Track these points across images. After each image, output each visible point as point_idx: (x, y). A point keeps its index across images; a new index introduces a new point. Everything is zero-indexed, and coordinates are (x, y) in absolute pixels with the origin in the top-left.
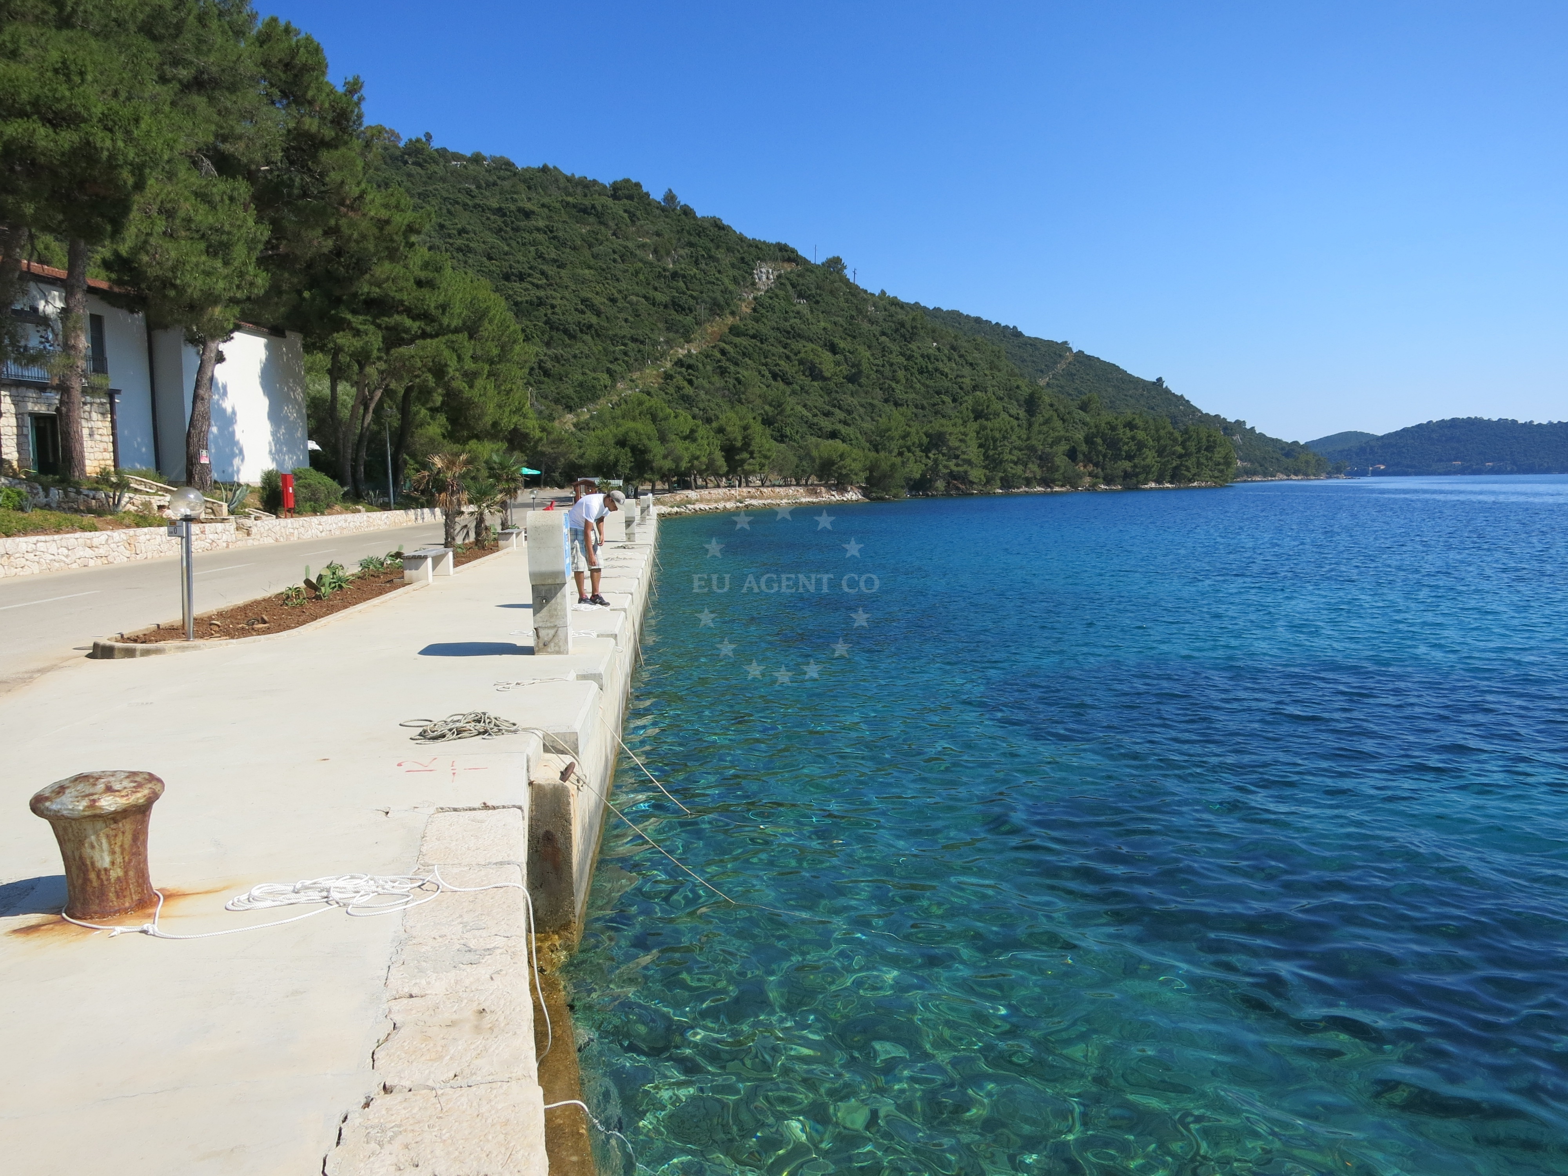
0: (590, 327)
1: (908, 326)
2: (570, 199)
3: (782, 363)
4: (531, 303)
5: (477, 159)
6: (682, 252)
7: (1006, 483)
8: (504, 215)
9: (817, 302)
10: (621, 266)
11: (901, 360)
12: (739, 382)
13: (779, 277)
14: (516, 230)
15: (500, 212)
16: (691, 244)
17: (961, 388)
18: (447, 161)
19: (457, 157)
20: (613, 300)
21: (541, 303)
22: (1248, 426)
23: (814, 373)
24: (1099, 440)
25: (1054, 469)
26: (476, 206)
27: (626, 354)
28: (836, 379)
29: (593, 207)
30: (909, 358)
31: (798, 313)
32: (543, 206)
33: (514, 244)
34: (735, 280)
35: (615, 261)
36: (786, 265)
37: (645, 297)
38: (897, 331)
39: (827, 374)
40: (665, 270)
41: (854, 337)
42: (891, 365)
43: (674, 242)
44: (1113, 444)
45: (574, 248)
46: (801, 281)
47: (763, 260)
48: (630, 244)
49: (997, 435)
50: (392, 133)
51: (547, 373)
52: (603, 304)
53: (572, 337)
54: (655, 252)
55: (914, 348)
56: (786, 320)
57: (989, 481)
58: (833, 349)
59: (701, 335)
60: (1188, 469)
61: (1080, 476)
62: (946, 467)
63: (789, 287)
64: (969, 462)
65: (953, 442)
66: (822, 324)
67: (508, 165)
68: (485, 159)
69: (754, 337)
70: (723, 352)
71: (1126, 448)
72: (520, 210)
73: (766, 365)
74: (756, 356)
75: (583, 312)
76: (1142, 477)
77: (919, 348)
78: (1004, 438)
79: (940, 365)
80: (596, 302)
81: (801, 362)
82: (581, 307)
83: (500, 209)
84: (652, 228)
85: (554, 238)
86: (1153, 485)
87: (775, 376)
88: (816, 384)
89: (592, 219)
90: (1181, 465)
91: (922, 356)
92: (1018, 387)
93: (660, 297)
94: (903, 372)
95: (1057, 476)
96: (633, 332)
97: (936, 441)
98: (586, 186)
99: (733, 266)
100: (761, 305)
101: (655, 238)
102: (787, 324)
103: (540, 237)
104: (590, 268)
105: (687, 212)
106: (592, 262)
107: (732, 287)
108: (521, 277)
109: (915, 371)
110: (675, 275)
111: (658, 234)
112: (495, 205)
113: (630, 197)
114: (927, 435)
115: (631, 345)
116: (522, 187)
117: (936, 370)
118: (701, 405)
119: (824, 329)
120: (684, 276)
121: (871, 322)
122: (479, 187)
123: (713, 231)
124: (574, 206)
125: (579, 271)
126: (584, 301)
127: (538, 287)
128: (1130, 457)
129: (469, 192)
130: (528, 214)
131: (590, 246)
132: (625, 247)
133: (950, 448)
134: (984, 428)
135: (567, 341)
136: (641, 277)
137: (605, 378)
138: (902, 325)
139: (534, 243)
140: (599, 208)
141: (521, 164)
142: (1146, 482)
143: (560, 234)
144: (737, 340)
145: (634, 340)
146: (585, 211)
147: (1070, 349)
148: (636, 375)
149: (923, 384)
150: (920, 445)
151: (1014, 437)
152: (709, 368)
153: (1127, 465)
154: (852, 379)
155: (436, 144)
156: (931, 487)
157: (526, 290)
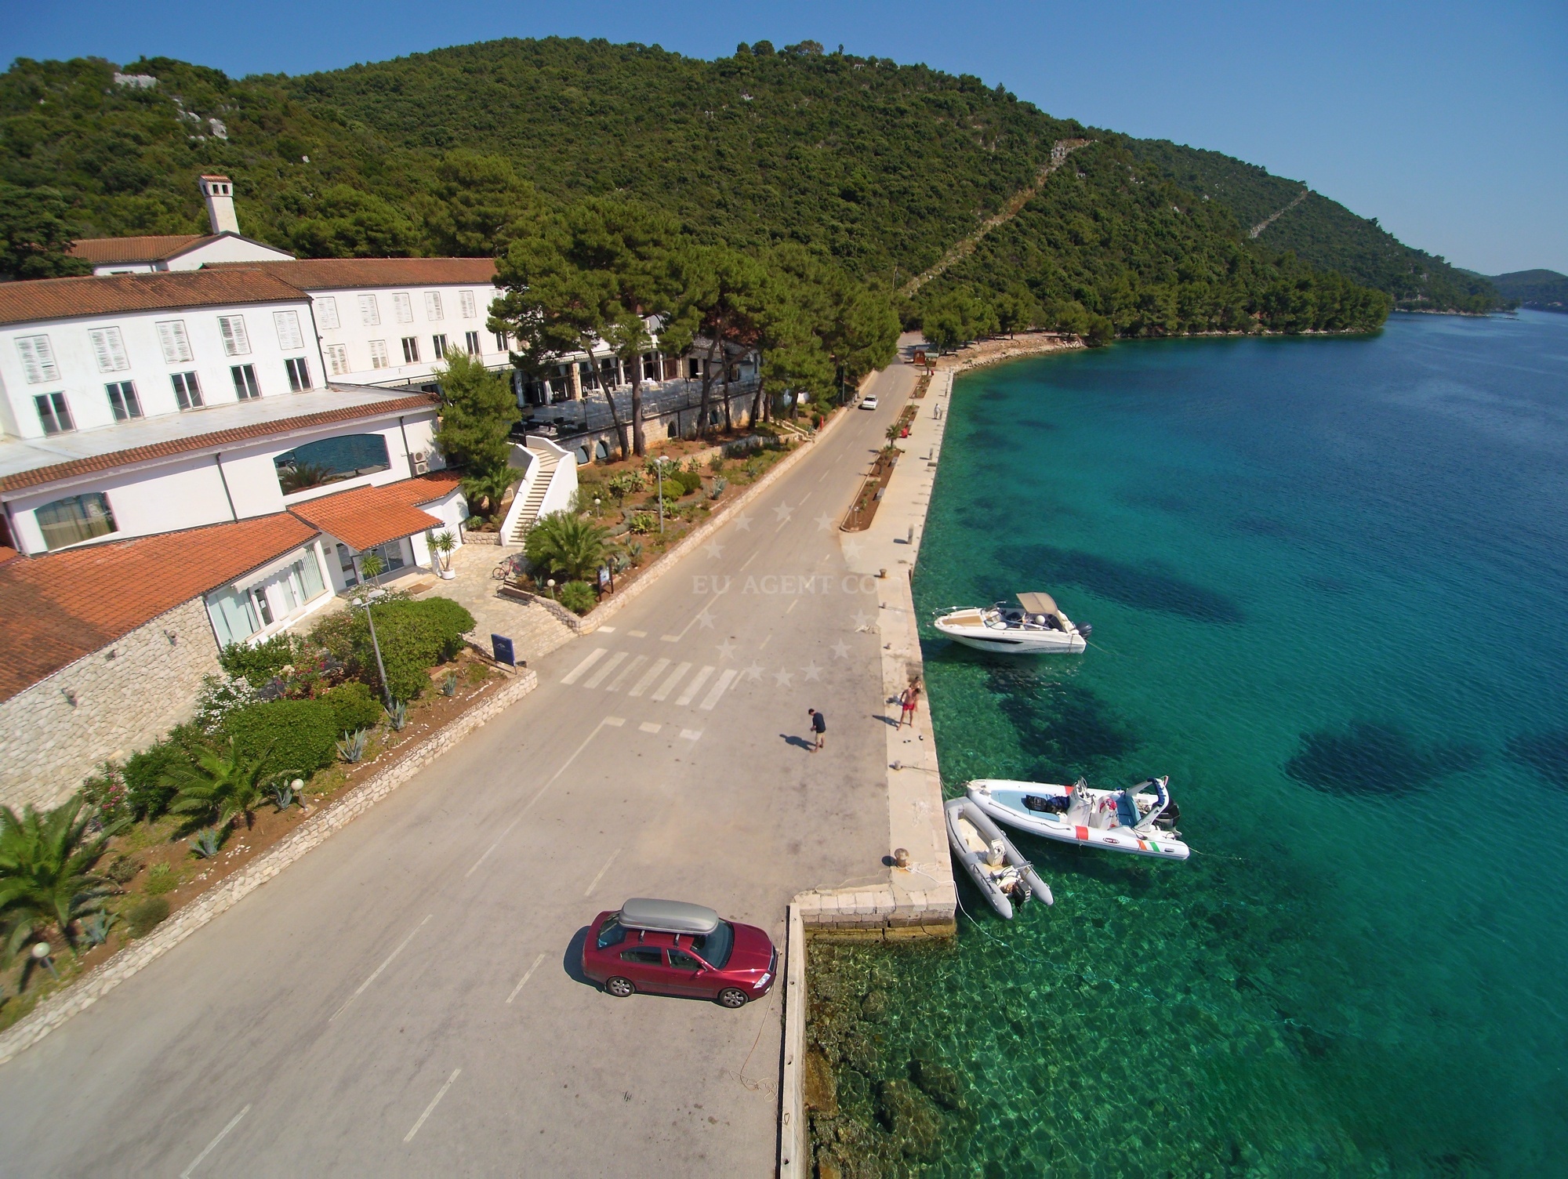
0: (934, 209)
1: (1157, 195)
2: (931, 96)
3: (1056, 232)
4: (899, 192)
5: (872, 62)
6: (1003, 138)
7: (1194, 328)
8: (887, 114)
9: (1093, 176)
10: (960, 153)
11: (1145, 226)
12: (1024, 249)
13: (1069, 155)
14: (894, 126)
15: (885, 111)
16: (1010, 132)
17: (1183, 249)
18: (852, 65)
19: (858, 60)
20: (951, 186)
21: (905, 192)
22: (1445, 262)
23: (1077, 239)
24: (1273, 298)
25: (1232, 318)
26: (870, 107)
27: (954, 231)
28: (1092, 245)
29: (946, 102)
30: (1151, 224)
31: (1076, 187)
32: (913, 104)
33: (891, 138)
34: (1036, 161)
35: (955, 149)
36: (1076, 142)
37: (972, 181)
38: (1147, 199)
39: (1086, 241)
40: (989, 154)
41: (1114, 206)
42: (1136, 230)
43: (998, 128)
44: (1283, 302)
45: (930, 139)
46: (1084, 158)
47: (1060, 140)
48: (968, 134)
49: (1193, 296)
50: (818, 45)
51: (905, 248)
52: (944, 190)
53: (922, 218)
54: (984, 138)
55: (1157, 214)
56: (1067, 193)
57: (1180, 326)
58: (1096, 217)
59: (1006, 208)
60: (1341, 321)
61: (1252, 324)
62: (1149, 319)
63: (1074, 165)
64: (1166, 316)
65: (1159, 302)
66: (1093, 196)
67: (889, 65)
68: (877, 61)
69: (1040, 211)
70: (1018, 225)
71: (1293, 304)
72: (898, 109)
73: (1045, 234)
74: (1040, 226)
75: (931, 197)
76: (1300, 327)
77: (1161, 214)
78: (1198, 297)
79: (1173, 229)
80: (940, 189)
81: (1069, 232)
82: (930, 193)
83: (885, 109)
84: (984, 117)
85: (918, 132)
86: (1309, 331)
87: (1050, 243)
88: (1077, 248)
89: (944, 112)
90: (1336, 317)
91: (1161, 222)
92: (1229, 247)
93: (982, 180)
94: (1143, 236)
95: (1234, 324)
96: (960, 212)
97: (1146, 302)
98: (942, 79)
99: (1037, 147)
100: (1051, 182)
101: (986, 126)
102: (1066, 197)
103: (909, 132)
104: (939, 157)
105: (1011, 98)
106: (941, 151)
107: (1032, 166)
108: (895, 169)
109: (1152, 235)
110: (995, 158)
111: (988, 122)
112: (882, 105)
113: (972, 90)
114: (1141, 296)
115: (959, 223)
116: (900, 86)
117: (1169, 233)
118: (996, 271)
119: (1093, 201)
120: (1001, 159)
121: (1131, 192)
122: (871, 88)
123: (1027, 117)
124: (934, 101)
125: (932, 160)
126: (932, 188)
127: (904, 177)
128: (1295, 311)
129: (865, 94)
130: (902, 112)
131: (941, 136)
132: (964, 137)
133: (1155, 306)
134: (1185, 290)
135: (920, 221)
136: (972, 162)
137: (938, 250)
138: (1153, 194)
139: (905, 138)
140: (950, 103)
141: (899, 63)
142: (1304, 329)
143: (922, 129)
144: (1028, 214)
145: (960, 218)
146: (940, 106)
147: (1306, 188)
148: (959, 245)
149: (1156, 244)
150: (1135, 304)
151: (1206, 297)
152: (1006, 239)
153: (1291, 317)
154: (1104, 243)
155: (845, 53)
156: (1136, 332)
157: (898, 181)
